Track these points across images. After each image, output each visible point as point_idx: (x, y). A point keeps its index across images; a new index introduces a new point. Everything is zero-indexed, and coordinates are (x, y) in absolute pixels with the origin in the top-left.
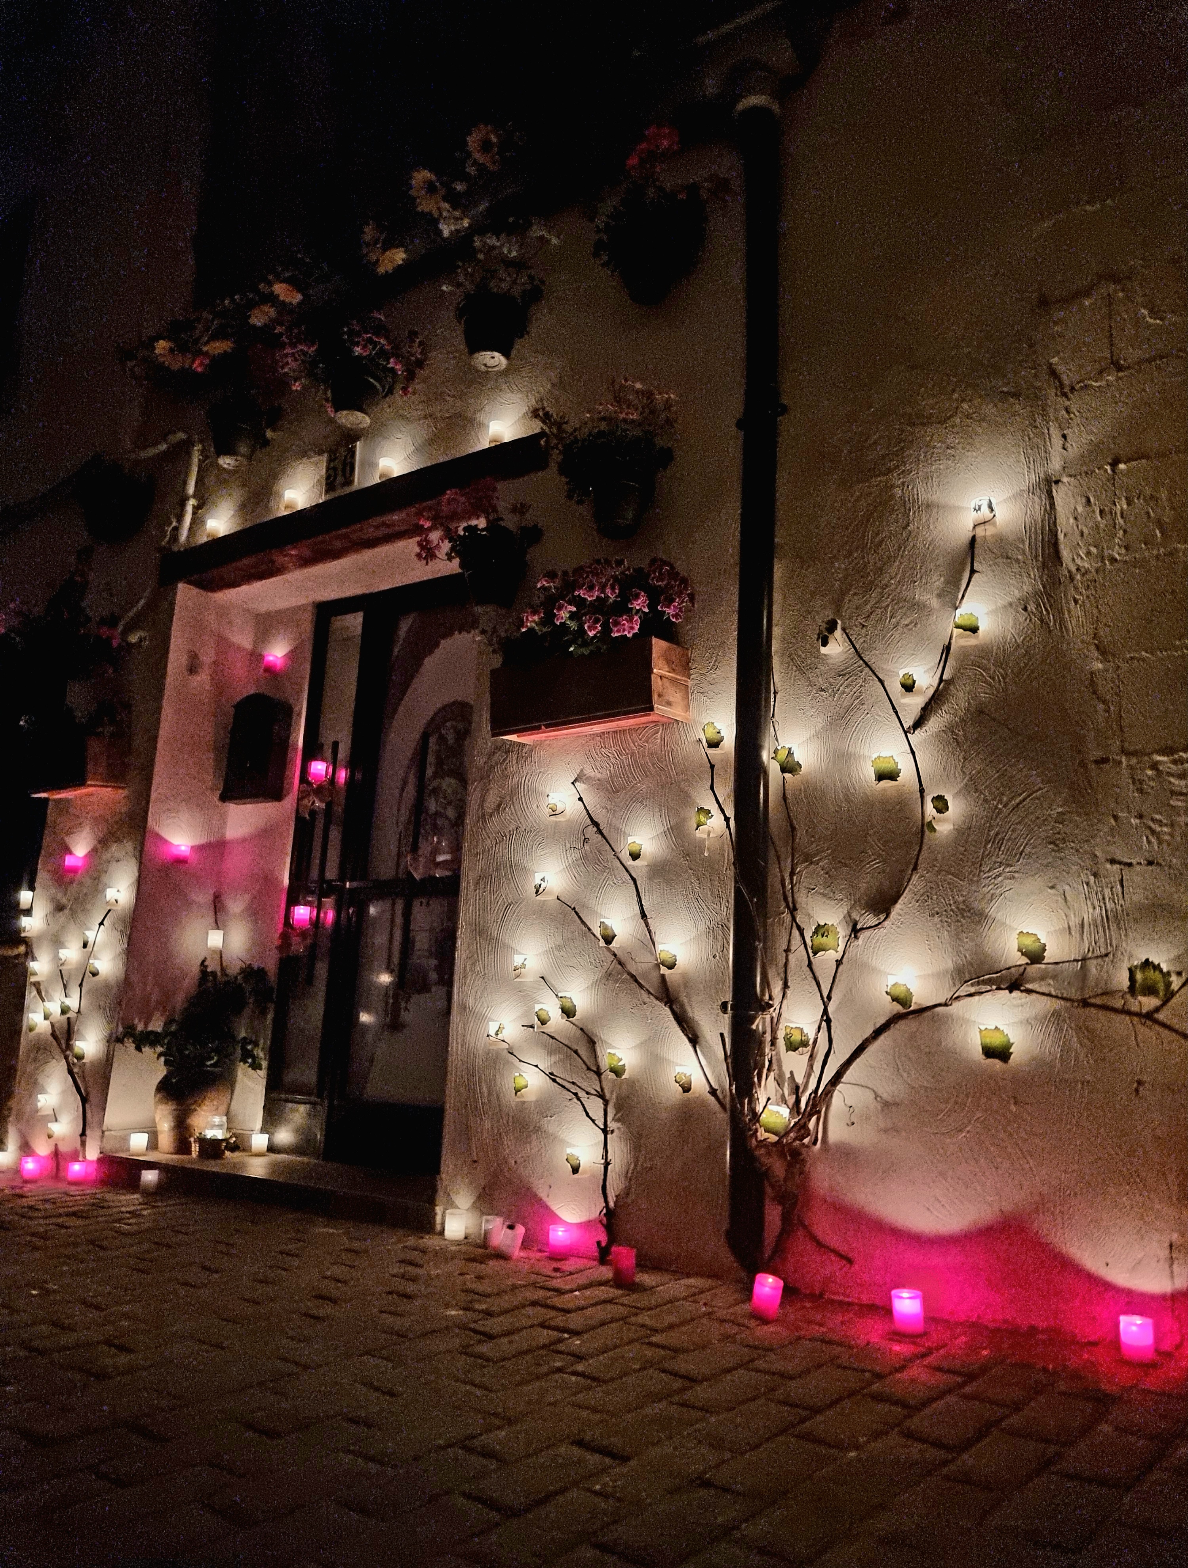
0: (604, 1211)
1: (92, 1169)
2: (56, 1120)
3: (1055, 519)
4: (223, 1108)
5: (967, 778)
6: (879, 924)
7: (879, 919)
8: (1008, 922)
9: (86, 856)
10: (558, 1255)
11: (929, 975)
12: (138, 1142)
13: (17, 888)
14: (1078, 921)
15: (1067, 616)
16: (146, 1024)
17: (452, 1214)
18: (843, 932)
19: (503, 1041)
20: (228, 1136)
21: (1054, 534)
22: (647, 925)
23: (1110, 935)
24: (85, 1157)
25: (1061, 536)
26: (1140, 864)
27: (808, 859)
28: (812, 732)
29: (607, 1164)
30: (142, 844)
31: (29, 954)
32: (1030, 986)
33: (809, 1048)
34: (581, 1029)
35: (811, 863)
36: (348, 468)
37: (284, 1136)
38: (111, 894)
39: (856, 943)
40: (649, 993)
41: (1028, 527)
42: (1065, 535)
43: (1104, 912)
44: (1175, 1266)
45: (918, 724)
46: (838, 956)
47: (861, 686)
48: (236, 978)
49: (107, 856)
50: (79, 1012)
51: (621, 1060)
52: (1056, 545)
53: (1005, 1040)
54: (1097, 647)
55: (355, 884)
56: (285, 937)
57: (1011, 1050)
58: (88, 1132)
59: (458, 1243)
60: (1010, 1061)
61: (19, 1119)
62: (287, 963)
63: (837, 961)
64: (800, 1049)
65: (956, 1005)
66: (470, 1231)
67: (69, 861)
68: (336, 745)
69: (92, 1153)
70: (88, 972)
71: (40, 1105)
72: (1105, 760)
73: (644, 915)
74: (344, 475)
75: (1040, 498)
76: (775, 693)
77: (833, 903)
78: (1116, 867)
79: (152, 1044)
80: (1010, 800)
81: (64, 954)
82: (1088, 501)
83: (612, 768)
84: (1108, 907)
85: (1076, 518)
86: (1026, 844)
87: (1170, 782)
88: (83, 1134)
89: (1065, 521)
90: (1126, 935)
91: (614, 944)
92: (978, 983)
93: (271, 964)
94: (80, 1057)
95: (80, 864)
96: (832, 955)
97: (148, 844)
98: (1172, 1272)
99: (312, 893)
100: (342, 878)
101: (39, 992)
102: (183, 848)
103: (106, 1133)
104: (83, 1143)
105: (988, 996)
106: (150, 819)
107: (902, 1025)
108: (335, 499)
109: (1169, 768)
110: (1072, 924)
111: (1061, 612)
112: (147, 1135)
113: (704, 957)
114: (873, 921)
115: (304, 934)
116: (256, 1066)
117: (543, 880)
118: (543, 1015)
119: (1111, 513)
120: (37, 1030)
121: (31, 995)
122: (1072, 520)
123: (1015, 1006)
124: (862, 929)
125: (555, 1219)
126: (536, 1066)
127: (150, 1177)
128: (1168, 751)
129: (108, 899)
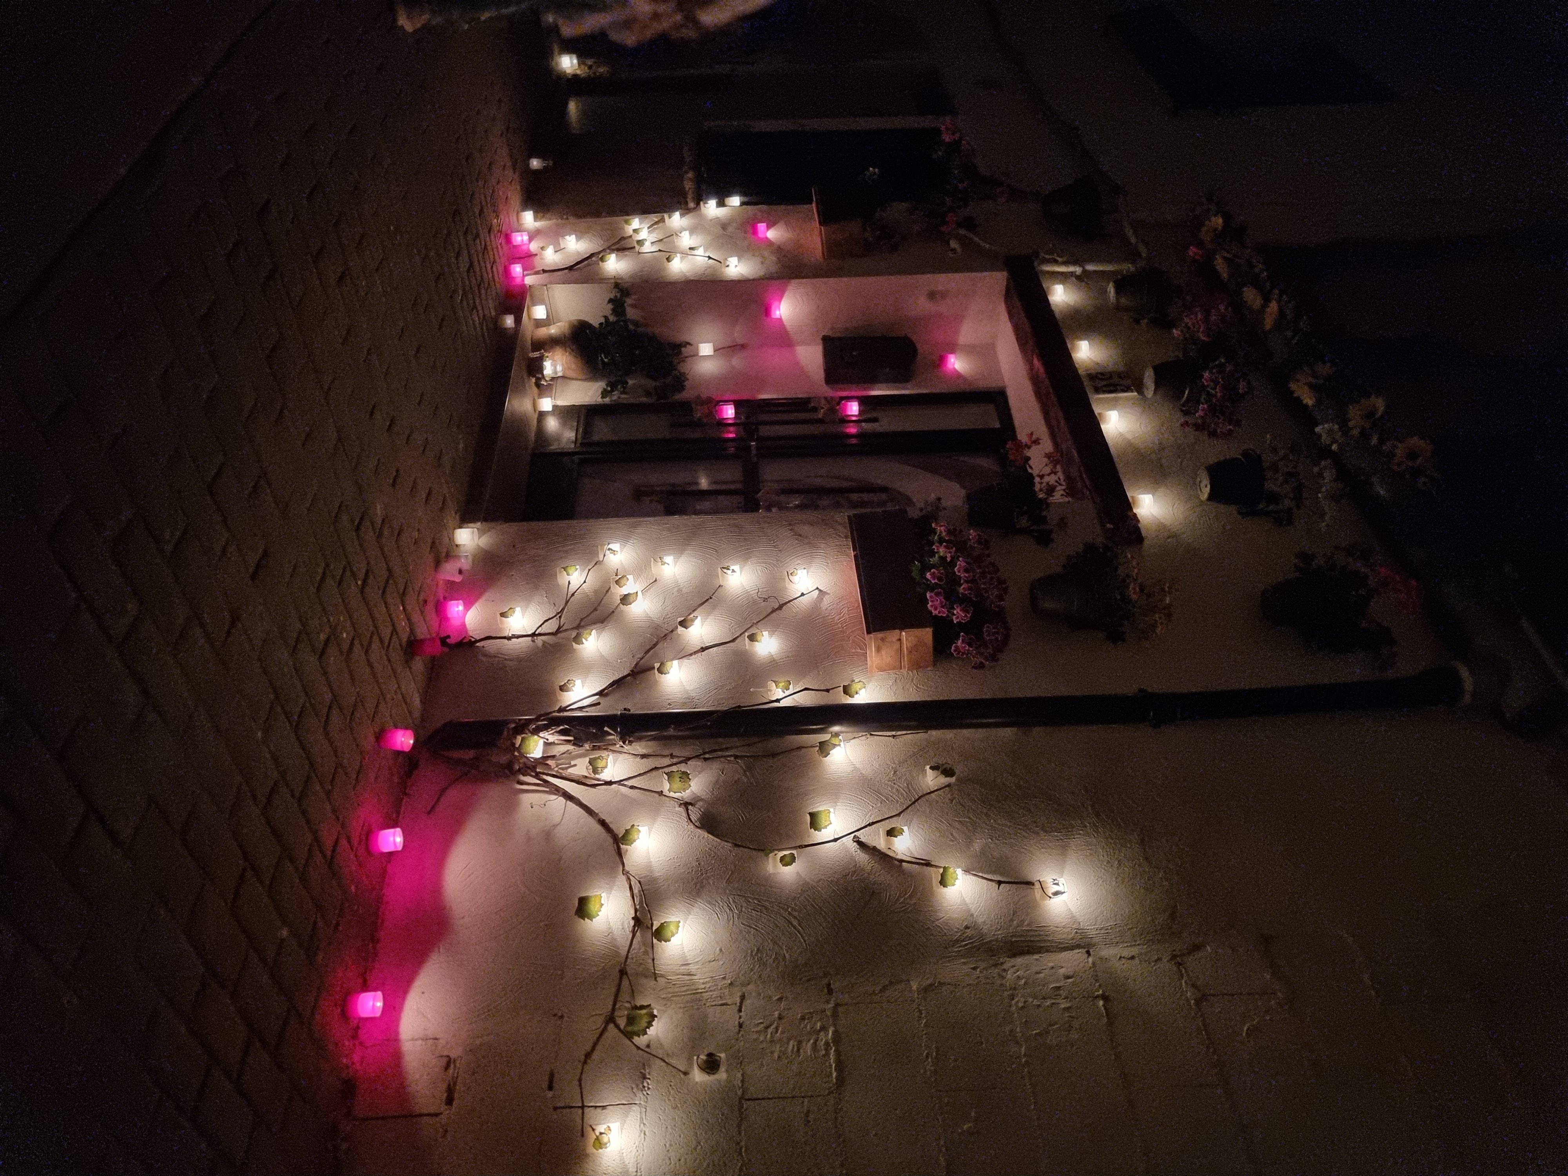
0: (473, 640)
1: (518, 281)
2: (556, 252)
3: (1052, 952)
4: (570, 374)
5: (814, 884)
6: (691, 821)
7: (696, 822)
8: (691, 916)
9: (767, 238)
10: (440, 609)
11: (649, 859)
12: (540, 312)
13: (743, 193)
14: (693, 971)
15: (963, 960)
16: (632, 306)
17: (473, 532)
18: (686, 795)
19: (604, 556)
20: (547, 379)
21: (1039, 950)
22: (696, 653)
23: (681, 996)
24: (528, 275)
25: (1036, 956)
26: (740, 1017)
27: (749, 768)
28: (858, 766)
29: (509, 638)
30: (778, 278)
31: (686, 210)
32: (638, 934)
33: (593, 775)
34: (613, 612)
35: (745, 771)
36: (1112, 388)
37: (552, 424)
38: (733, 261)
39: (677, 806)
40: (641, 659)
41: (1042, 929)
42: (1037, 960)
43: (700, 991)
44: (420, 1042)
45: (861, 844)
46: (666, 792)
47: (897, 801)
48: (676, 370)
49: (766, 254)
50: (639, 253)
51: (587, 640)
52: (1029, 953)
53: (594, 913)
54: (931, 985)
55: (753, 448)
56: (709, 400)
57: (586, 919)
58: (546, 275)
59: (451, 539)
60: (576, 917)
61: (557, 225)
62: (686, 406)
63: (662, 791)
64: (591, 767)
65: (624, 878)
66: (462, 548)
67: (762, 226)
68: (875, 420)
69: (529, 280)
70: (669, 254)
71: (567, 237)
72: (830, 991)
73: (703, 649)
74: (1105, 386)
75: (1073, 939)
76: (894, 736)
77: (710, 788)
78: (738, 1000)
79: (614, 311)
80: (795, 917)
81: (685, 235)
82: (1068, 977)
83: (830, 617)
84: (704, 994)
85: (1052, 968)
86: (757, 930)
87: (809, 1040)
88: (544, 271)
89: (1049, 960)
90: (680, 1008)
91: (680, 629)
92: (641, 896)
93: (687, 395)
94: (602, 259)
95: (760, 235)
96: (666, 787)
97: (777, 282)
98: (416, 1040)
99: (747, 418)
100: (759, 439)
101: (656, 223)
102: (778, 312)
103: (545, 287)
104: (537, 273)
105: (630, 902)
106: (797, 281)
107: (610, 840)
108: (1082, 383)
109: (822, 1040)
110: (691, 967)
111: (963, 956)
112: (545, 317)
113: (670, 697)
114: (694, 818)
115: (710, 414)
116: (604, 394)
117: (733, 571)
118: (623, 581)
119: (1057, 995)
120: (626, 226)
121: (654, 217)
122: (1051, 964)
123: (623, 922)
124: (687, 810)
125: (468, 605)
126: (585, 582)
127: (509, 321)
128: (837, 1039)
129: (729, 259)
